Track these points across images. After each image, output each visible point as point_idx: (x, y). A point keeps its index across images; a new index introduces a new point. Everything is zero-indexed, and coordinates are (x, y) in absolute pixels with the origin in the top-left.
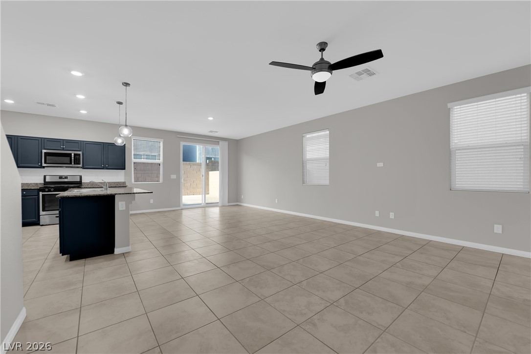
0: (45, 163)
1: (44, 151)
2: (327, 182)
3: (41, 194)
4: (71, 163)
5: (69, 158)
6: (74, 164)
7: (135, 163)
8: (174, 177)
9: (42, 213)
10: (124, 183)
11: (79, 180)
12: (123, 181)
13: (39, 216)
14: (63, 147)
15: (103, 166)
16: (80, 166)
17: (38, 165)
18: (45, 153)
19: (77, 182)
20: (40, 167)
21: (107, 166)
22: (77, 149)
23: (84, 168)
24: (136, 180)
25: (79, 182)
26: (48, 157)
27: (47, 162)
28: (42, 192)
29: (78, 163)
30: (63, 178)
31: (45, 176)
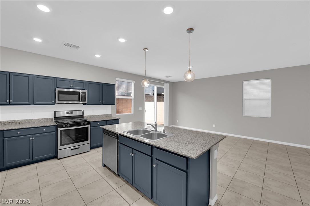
0: (59, 100)
1: (58, 90)
2: (269, 115)
3: (59, 129)
4: (79, 100)
5: (77, 95)
6: (82, 101)
7: (118, 99)
8: (140, 109)
9: (59, 147)
10: (111, 115)
11: (82, 115)
12: (110, 114)
13: (57, 150)
14: (72, 87)
15: (101, 102)
16: (86, 102)
17: (51, 102)
18: (58, 91)
19: (80, 116)
20: (54, 104)
21: (104, 102)
22: (83, 88)
23: (87, 104)
24: (118, 112)
25: (82, 116)
26: (60, 95)
27: (60, 100)
28: (60, 128)
29: (84, 100)
30: (70, 113)
31: (55, 112)
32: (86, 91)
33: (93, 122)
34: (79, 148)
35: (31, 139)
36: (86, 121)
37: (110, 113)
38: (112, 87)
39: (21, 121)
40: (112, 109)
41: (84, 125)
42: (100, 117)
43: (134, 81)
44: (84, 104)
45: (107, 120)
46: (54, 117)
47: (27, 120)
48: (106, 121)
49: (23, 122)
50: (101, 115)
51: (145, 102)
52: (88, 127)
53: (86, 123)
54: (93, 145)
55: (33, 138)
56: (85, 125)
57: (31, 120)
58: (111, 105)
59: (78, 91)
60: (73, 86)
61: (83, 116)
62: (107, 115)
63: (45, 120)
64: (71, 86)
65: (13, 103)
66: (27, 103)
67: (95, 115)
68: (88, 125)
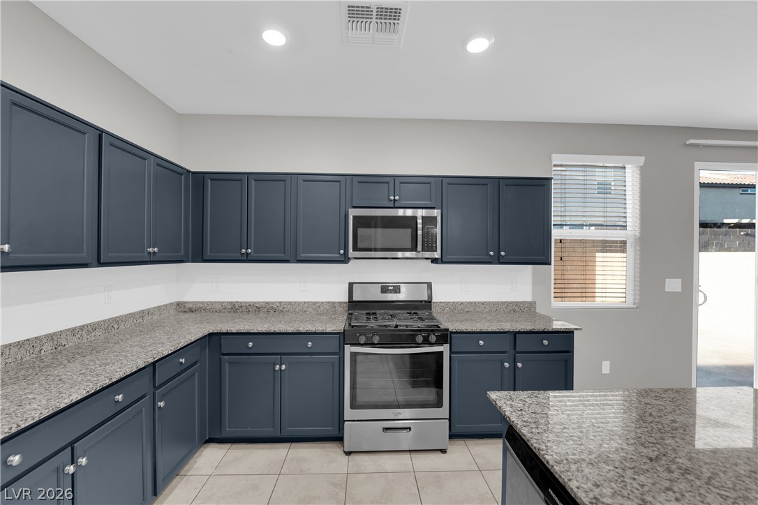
0: (355, 249)
1: (353, 213)
3: (348, 349)
4: (414, 248)
5: (409, 231)
6: (424, 250)
7: (562, 241)
8: (674, 285)
9: (349, 413)
10: (532, 305)
11: (426, 299)
13: (341, 421)
14: (394, 200)
15: (492, 253)
16: (437, 255)
17: (338, 255)
18: (355, 217)
19: (422, 301)
20: (345, 259)
21: (503, 253)
22: (427, 203)
23: (443, 262)
24: (561, 296)
25: (427, 304)
26: (361, 231)
27: (359, 246)
28: (352, 345)
29: (432, 246)
30: (391, 291)
31: (351, 285)
32: (436, 213)
33: (462, 333)
34: (410, 429)
35: (277, 367)
36: (435, 329)
37: (527, 297)
38: (538, 189)
39: (278, 304)
40: (537, 282)
41: (427, 342)
42: (488, 312)
43: (641, 160)
44: (434, 261)
45: (519, 332)
46: (349, 302)
47: (290, 303)
48: (512, 336)
49: (281, 309)
50: (494, 304)
51: (702, 254)
52: (441, 353)
53: (433, 338)
54: (459, 428)
55: (283, 367)
56: (431, 344)
57: (299, 303)
58: (530, 267)
59: (409, 213)
60: (397, 198)
61: (430, 302)
62: (517, 304)
63: (328, 307)
64: (392, 198)
65: (254, 256)
66: (281, 256)
67: (472, 303)
68: (441, 344)
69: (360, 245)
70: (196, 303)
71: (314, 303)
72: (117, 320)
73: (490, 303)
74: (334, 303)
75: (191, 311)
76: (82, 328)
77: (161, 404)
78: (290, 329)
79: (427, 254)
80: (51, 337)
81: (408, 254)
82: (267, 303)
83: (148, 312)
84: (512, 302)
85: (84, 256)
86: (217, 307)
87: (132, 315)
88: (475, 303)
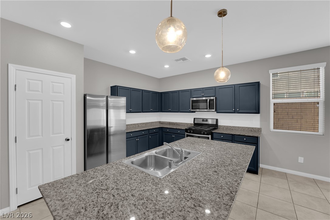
3: (186, 134)
4: (207, 108)
5: (205, 104)
7: (274, 104)
17: (189, 111)
18: (192, 100)
19: (214, 124)
21: (238, 110)
26: (194, 104)
29: (213, 108)
30: (205, 121)
31: (194, 119)
32: (214, 98)
33: (216, 133)
40: (262, 120)
45: (235, 135)
46: (194, 123)
47: (181, 123)
50: (243, 127)
52: (209, 137)
53: (206, 133)
55: (174, 136)
57: (183, 123)
59: (204, 98)
60: (203, 94)
61: (217, 125)
65: (171, 111)
66: (176, 111)
67: (234, 127)
68: (209, 135)
69: (193, 108)
70: (163, 122)
71: (187, 123)
72: (147, 123)
73: (241, 127)
74: (191, 124)
75: (162, 123)
76: (142, 123)
77: (150, 137)
78: (175, 128)
79: (211, 110)
80: (137, 124)
81: (206, 110)
82: (176, 123)
83: (153, 122)
84: (250, 128)
85: (140, 111)
86: (166, 123)
87: (150, 123)
88: (235, 127)
